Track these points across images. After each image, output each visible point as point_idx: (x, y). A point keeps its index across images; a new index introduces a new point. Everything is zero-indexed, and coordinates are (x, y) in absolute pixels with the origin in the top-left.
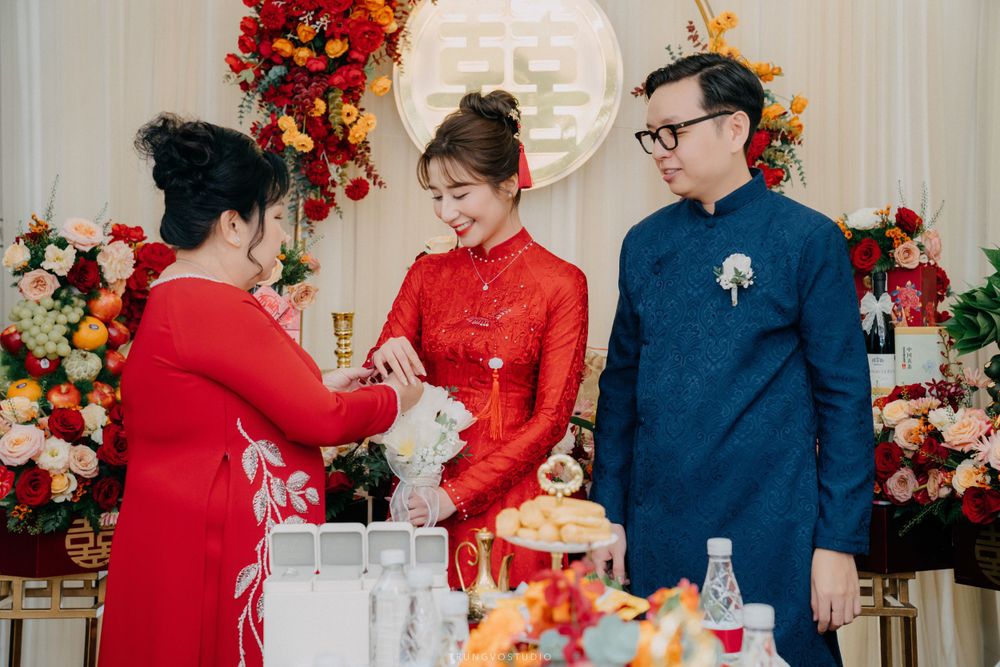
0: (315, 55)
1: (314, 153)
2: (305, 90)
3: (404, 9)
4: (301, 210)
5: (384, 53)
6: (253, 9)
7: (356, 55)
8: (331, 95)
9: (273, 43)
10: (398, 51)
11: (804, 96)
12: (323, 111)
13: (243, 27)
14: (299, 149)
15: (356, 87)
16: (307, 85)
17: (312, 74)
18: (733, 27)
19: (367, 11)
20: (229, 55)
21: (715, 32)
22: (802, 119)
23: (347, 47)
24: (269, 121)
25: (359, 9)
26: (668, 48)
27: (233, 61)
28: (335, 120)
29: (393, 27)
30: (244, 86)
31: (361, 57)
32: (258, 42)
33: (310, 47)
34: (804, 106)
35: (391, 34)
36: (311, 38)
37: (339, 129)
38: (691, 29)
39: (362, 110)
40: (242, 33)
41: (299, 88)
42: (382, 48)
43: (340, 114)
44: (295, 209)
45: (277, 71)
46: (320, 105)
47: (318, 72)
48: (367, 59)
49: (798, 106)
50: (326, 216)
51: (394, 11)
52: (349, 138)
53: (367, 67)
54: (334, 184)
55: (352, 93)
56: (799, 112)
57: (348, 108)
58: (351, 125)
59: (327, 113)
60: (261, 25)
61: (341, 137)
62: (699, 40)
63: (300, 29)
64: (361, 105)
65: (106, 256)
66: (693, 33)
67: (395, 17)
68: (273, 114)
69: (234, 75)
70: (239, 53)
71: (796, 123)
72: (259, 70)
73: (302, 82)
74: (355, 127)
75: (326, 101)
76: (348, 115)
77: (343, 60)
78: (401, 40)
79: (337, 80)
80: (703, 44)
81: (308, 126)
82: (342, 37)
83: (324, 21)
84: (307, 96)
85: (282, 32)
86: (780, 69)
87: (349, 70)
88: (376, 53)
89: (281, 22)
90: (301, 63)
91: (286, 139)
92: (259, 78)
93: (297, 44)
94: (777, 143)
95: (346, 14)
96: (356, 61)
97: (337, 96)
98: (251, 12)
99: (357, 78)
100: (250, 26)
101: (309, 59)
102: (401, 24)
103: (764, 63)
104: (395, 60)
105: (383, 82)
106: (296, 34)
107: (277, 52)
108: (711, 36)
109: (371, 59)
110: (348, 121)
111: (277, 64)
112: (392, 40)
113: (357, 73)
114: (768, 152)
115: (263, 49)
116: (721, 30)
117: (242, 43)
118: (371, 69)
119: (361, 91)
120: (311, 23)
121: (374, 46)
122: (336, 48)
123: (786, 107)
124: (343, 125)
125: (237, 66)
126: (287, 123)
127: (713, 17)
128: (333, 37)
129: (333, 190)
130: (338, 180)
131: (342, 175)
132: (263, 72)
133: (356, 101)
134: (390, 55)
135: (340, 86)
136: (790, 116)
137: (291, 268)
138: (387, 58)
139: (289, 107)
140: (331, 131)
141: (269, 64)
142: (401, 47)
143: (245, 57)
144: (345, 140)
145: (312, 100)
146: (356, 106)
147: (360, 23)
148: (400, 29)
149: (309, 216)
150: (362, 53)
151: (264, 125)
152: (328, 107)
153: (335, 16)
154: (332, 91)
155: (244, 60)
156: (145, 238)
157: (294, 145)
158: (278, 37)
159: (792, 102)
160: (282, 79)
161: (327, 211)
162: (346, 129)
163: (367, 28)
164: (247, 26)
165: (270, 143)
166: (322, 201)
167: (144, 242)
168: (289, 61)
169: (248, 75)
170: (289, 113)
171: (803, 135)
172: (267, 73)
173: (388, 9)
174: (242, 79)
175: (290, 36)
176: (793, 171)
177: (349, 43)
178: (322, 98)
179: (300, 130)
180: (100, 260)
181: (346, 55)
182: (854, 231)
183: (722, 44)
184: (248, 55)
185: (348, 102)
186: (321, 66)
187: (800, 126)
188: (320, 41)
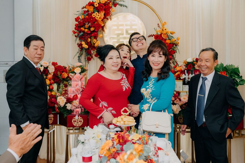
0: (88, 30)
1: (88, 48)
2: (86, 37)
3: (105, 22)
4: (86, 59)
5: (101, 30)
6: (77, 22)
7: (96, 30)
8: (91, 38)
9: (81, 28)
10: (104, 29)
11: (179, 37)
12: (90, 41)
13: (75, 26)
14: (85, 48)
15: (96, 36)
16: (87, 36)
17: (88, 34)
18: (166, 24)
19: (98, 22)
20: (73, 31)
21: (163, 25)
22: (179, 41)
23: (94, 29)
24: (80, 43)
25: (97, 22)
26: (154, 28)
27: (74, 32)
28: (92, 42)
29: (103, 25)
30: (76, 36)
31: (97, 31)
32: (78, 28)
33: (87, 29)
34: (179, 39)
35: (102, 26)
36: (88, 27)
37: (93, 44)
38: (158, 25)
39: (97, 40)
40: (75, 27)
41: (85, 37)
42: (101, 29)
43: (93, 41)
44: (85, 59)
45: (82, 33)
46: (89, 40)
47: (89, 34)
48: (98, 31)
49: (178, 39)
50: (91, 60)
51: (103, 22)
52: (95, 46)
53: (98, 32)
54: (92, 54)
55: (96, 37)
56: (178, 40)
57: (95, 40)
58: (95, 43)
59: (91, 41)
60: (79, 25)
61: (93, 45)
62: (160, 27)
63: (86, 26)
64: (97, 39)
65: (49, 68)
66: (159, 26)
67: (103, 23)
68: (81, 42)
69: (74, 34)
70: (75, 30)
71: (178, 42)
72: (78, 33)
73: (86, 35)
74: (96, 44)
75: (91, 39)
76: (95, 41)
77: (94, 31)
78: (105, 28)
79: (93, 35)
80: (161, 27)
81: (87, 43)
82: (93, 27)
83: (90, 24)
84: (87, 38)
85: (82, 26)
86: (175, 32)
87: (95, 33)
88: (100, 30)
89: (82, 24)
90: (86, 32)
91: (83, 46)
92: (78, 35)
93: (85, 28)
94: (174, 46)
95: (94, 23)
96: (96, 31)
97: (93, 38)
98: (77, 23)
99: (96, 34)
100: (77, 25)
101: (87, 31)
102: (104, 24)
103: (172, 31)
104: (103, 31)
105: (101, 35)
106: (85, 27)
107: (81, 30)
108: (162, 26)
109: (99, 31)
110: (94, 42)
111: (82, 32)
112: (103, 28)
113: (96, 33)
114: (173, 48)
115: (79, 30)
116: (164, 25)
117: (75, 28)
118: (99, 33)
119: (97, 37)
120: (88, 24)
121: (99, 29)
122: (92, 29)
123: (176, 39)
124: (94, 43)
125: (74, 33)
126: (83, 43)
127: (162, 22)
128: (92, 27)
129: (92, 55)
130: (93, 53)
131: (94, 52)
132: (79, 34)
133: (96, 39)
134: (102, 30)
135: (93, 36)
136: (177, 41)
137: (82, 70)
138: (102, 31)
139: (84, 40)
140: (92, 44)
141: (80, 32)
142: (105, 29)
143: (76, 31)
144: (94, 46)
145: (88, 39)
146: (96, 40)
147: (97, 24)
148: (104, 25)
149: (88, 60)
150: (97, 30)
151: (79, 43)
152: (91, 40)
153: (92, 23)
154: (92, 37)
155: (76, 32)
156: (58, 64)
157: (85, 47)
158: (82, 27)
159: (177, 39)
160: (83, 35)
161: (91, 59)
162: (94, 44)
163: (98, 25)
164: (76, 25)
165: (80, 47)
166: (90, 57)
167: (58, 65)
168: (84, 32)
169: (76, 34)
170: (84, 41)
171: (179, 45)
172: (80, 33)
173: (102, 22)
174: (75, 35)
175: (84, 27)
176: (177, 51)
177: (95, 28)
178: (90, 38)
179: (86, 44)
180: (48, 69)
181: (94, 30)
182: (188, 62)
183: (164, 28)
184: (77, 31)
185: (95, 39)
186: (89, 32)
187: (179, 43)
188: (89, 28)
